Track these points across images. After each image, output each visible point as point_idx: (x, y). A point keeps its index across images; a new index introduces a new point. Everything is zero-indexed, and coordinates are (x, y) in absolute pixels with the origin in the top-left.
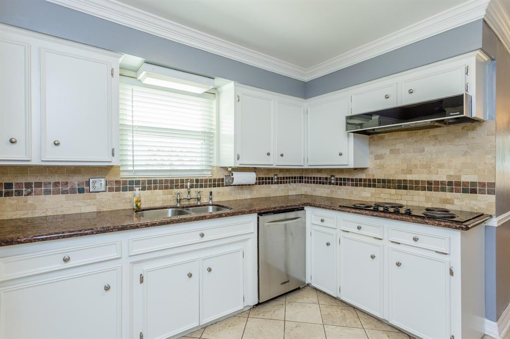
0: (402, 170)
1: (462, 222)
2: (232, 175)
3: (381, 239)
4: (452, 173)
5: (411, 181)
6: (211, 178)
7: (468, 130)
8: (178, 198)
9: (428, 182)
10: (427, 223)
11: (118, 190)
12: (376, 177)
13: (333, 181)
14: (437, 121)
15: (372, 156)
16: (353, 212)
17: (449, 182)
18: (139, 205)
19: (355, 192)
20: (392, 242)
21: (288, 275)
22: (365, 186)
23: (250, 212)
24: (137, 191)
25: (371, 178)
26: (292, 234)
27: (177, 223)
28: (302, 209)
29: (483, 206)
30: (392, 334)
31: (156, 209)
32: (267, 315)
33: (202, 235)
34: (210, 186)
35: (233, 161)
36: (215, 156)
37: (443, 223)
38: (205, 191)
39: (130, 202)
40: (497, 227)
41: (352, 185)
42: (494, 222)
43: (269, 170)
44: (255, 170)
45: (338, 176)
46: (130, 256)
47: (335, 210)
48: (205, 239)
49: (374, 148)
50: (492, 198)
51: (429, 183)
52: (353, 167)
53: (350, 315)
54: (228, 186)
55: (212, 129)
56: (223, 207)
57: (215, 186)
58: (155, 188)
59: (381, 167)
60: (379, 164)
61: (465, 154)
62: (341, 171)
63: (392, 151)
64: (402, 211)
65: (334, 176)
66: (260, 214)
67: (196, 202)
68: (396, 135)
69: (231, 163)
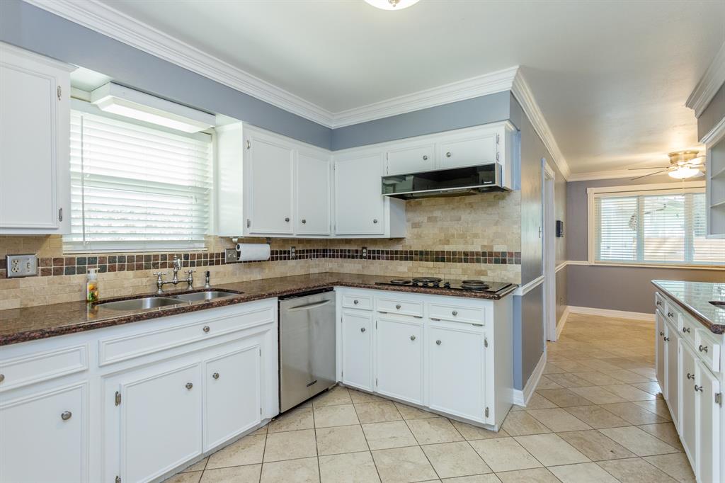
0: (440, 240)
1: (495, 292)
2: (238, 248)
3: (421, 317)
4: (486, 244)
5: (449, 253)
6: (206, 252)
7: (499, 199)
8: (160, 282)
9: (464, 252)
10: (464, 295)
11: (58, 272)
12: (414, 249)
13: (364, 255)
14: (472, 189)
15: (409, 224)
16: (391, 290)
17: (483, 253)
18: (96, 294)
19: (390, 267)
20: (432, 319)
21: (311, 377)
22: (401, 259)
23: (270, 296)
24: (93, 274)
25: (408, 249)
26: (317, 323)
27: (172, 314)
28: (331, 289)
29: (512, 276)
30: (433, 420)
31: (124, 299)
32: (293, 427)
33: (207, 330)
34: (205, 264)
35: (241, 229)
36: (212, 221)
37: (478, 294)
38: (199, 271)
39: (80, 291)
40: (523, 297)
41: (387, 259)
42: (520, 292)
43: (285, 241)
44: (268, 240)
45: (372, 248)
46: (101, 367)
47: (372, 288)
48: (211, 334)
49: (410, 215)
50: (518, 268)
51: (466, 254)
52: (389, 237)
53: (388, 409)
54: (230, 263)
55: (207, 183)
56: (228, 291)
57: (212, 263)
58: (122, 268)
59: (419, 236)
60: (416, 233)
61: (497, 223)
62: (374, 241)
63: (430, 219)
64: (441, 285)
65: (366, 248)
66: (281, 298)
67: (185, 288)
68: (433, 201)
69: (238, 231)
